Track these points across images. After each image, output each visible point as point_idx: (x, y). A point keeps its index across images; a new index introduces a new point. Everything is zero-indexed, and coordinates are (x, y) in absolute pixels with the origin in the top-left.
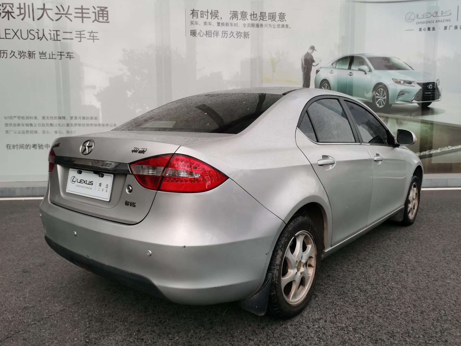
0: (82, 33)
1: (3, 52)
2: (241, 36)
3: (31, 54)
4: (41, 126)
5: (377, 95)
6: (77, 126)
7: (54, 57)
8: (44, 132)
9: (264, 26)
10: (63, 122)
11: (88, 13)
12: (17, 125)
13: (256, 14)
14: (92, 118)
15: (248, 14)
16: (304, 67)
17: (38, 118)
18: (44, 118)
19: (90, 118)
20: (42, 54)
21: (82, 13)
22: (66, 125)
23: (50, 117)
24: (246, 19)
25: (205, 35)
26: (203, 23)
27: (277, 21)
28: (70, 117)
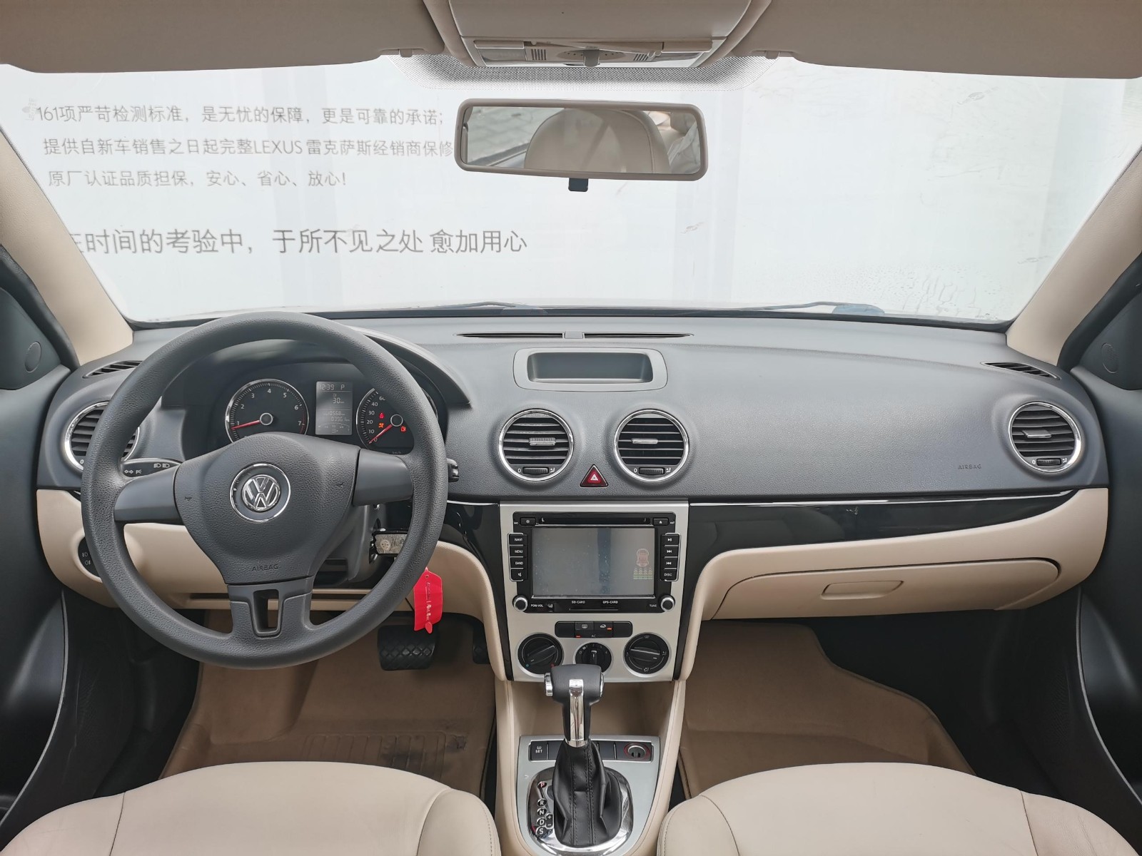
4: (201, 148)
6: (353, 152)
8: (213, 178)
10: (294, 131)
12: (97, 148)
14: (414, 116)
17: (183, 115)
18: (209, 113)
19: (406, 117)
22: (305, 148)
23: (235, 110)
28: (323, 111)
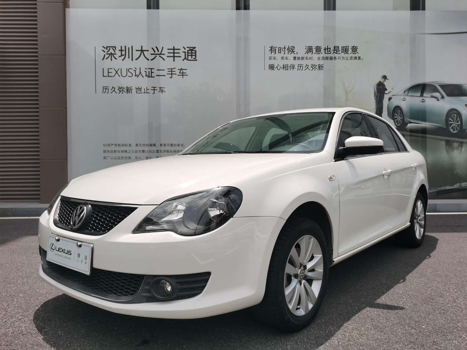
0: (173, 70)
1: (105, 88)
2: (316, 68)
3: (128, 89)
4: (135, 152)
5: (451, 121)
6: (166, 152)
7: (148, 91)
8: (136, 158)
9: (337, 59)
10: (154, 148)
11: (179, 53)
12: (114, 152)
13: (330, 48)
14: (179, 145)
15: (322, 48)
16: (377, 95)
17: (132, 145)
18: (137, 145)
19: (177, 145)
20: (139, 89)
21: (174, 53)
22: (156, 151)
23: (142, 144)
24: (321, 53)
25: (282, 68)
26: (281, 58)
27: (350, 54)
28: (160, 145)
